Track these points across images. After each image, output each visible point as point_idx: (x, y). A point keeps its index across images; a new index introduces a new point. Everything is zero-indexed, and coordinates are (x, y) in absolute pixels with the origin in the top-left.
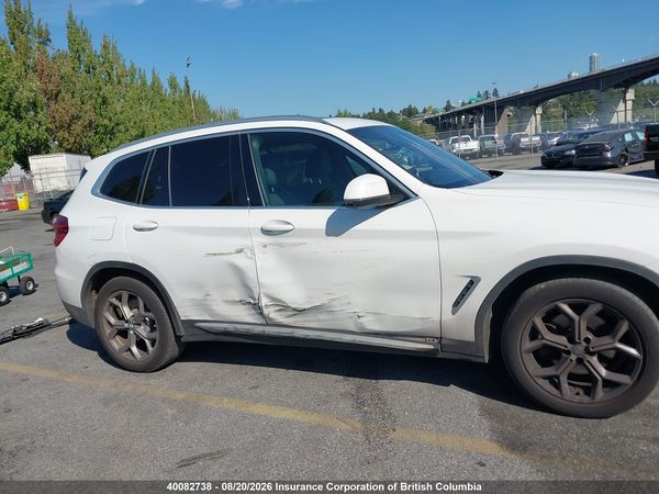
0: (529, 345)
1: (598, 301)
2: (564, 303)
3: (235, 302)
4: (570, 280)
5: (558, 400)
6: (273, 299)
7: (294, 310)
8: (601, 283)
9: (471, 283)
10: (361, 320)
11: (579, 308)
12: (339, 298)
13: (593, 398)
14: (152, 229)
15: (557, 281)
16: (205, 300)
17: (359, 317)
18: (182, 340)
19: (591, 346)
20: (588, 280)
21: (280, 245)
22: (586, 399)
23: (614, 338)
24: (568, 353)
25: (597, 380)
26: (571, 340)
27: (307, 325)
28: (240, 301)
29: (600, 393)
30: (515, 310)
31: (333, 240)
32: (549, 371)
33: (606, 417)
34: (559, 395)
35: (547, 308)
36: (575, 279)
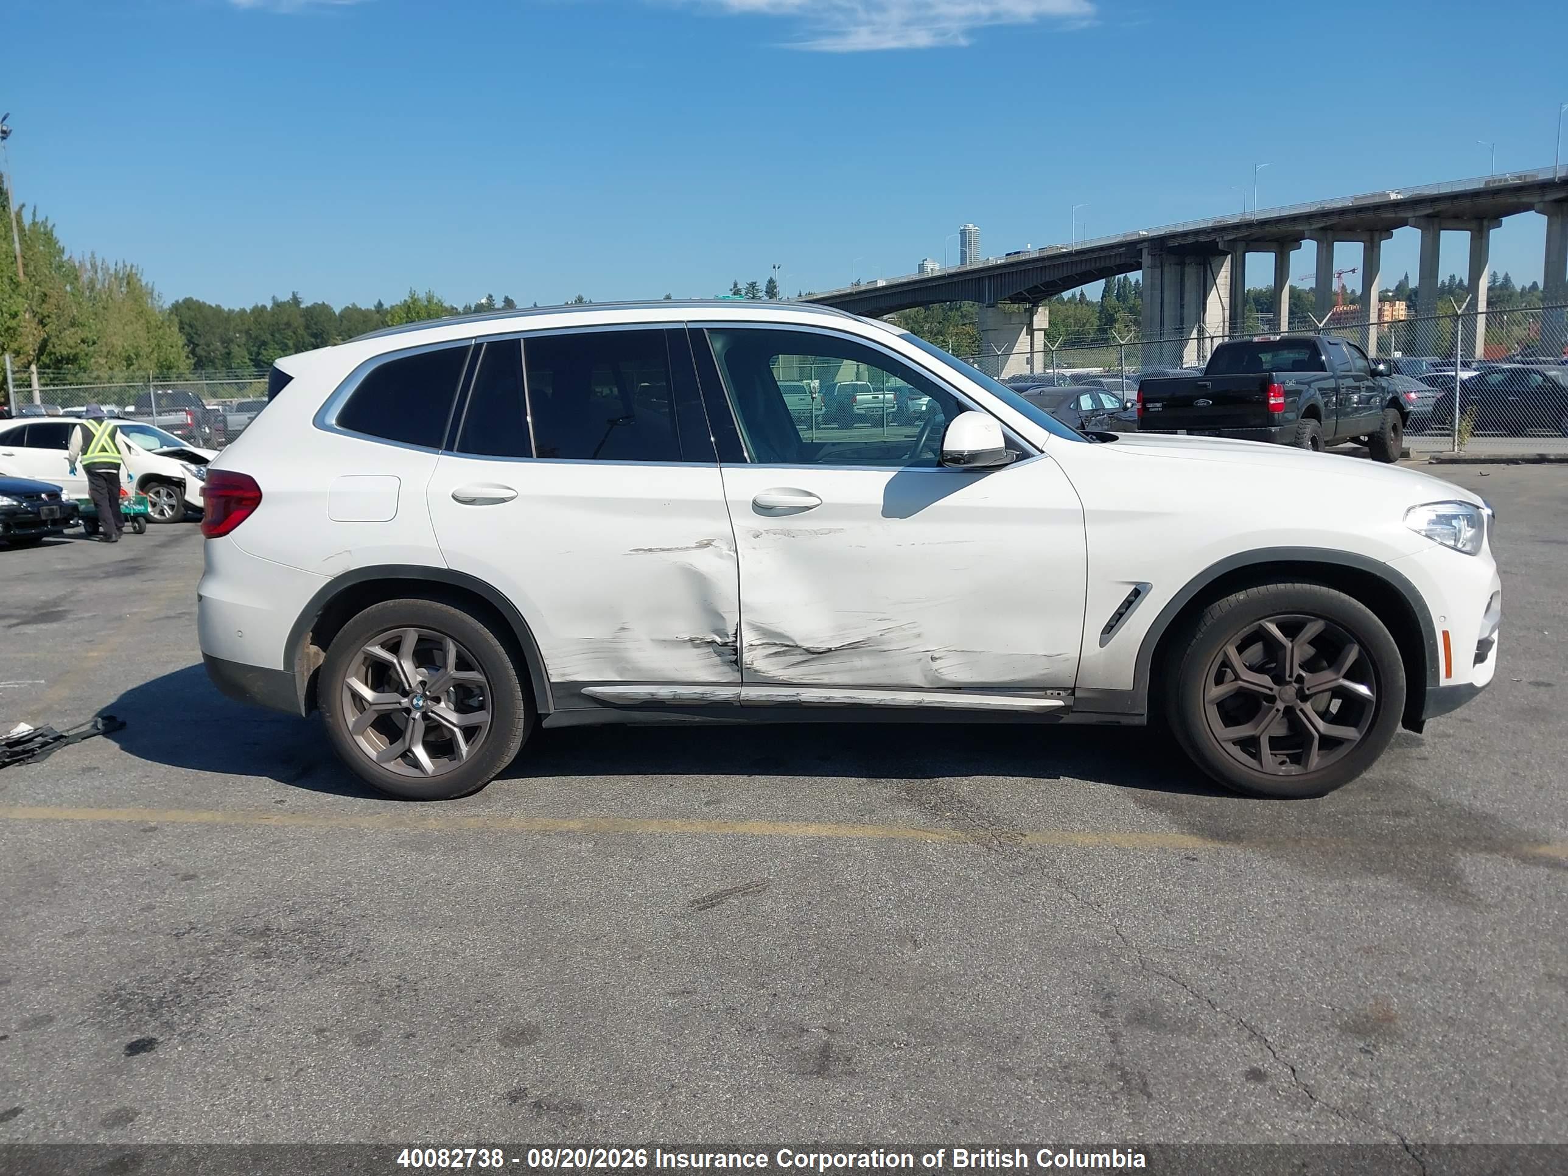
0: (1216, 692)
1: (1319, 617)
2: (1270, 621)
3: (679, 643)
4: (1281, 586)
5: (1256, 774)
6: (764, 632)
7: (808, 651)
8: (1324, 589)
9: (1136, 593)
10: (936, 665)
11: (1291, 630)
12: (900, 627)
13: (1306, 766)
14: (503, 500)
15: (1262, 589)
16: (614, 639)
17: (933, 659)
18: (546, 724)
19: (1306, 685)
20: (1307, 586)
21: (788, 533)
22: (1294, 769)
23: (1338, 671)
24: (1272, 699)
25: (1312, 737)
26: (1279, 680)
27: (826, 680)
28: (692, 640)
29: (1315, 759)
30: (1199, 636)
31: (896, 524)
32: (1244, 731)
33: (1320, 794)
34: (1257, 766)
35: (1246, 630)
36: (1289, 585)
